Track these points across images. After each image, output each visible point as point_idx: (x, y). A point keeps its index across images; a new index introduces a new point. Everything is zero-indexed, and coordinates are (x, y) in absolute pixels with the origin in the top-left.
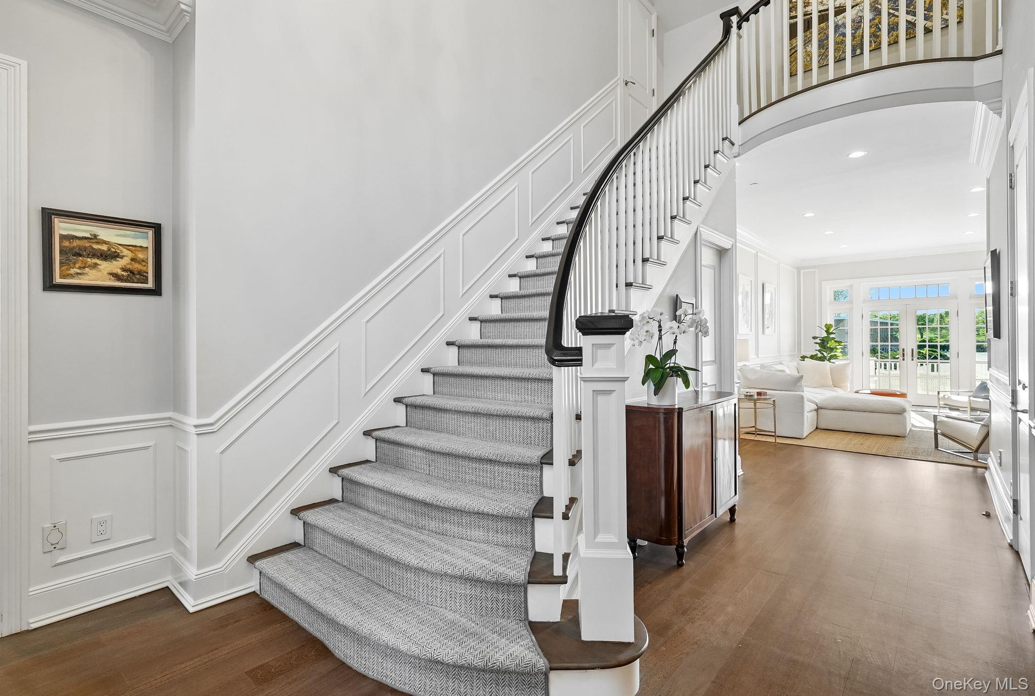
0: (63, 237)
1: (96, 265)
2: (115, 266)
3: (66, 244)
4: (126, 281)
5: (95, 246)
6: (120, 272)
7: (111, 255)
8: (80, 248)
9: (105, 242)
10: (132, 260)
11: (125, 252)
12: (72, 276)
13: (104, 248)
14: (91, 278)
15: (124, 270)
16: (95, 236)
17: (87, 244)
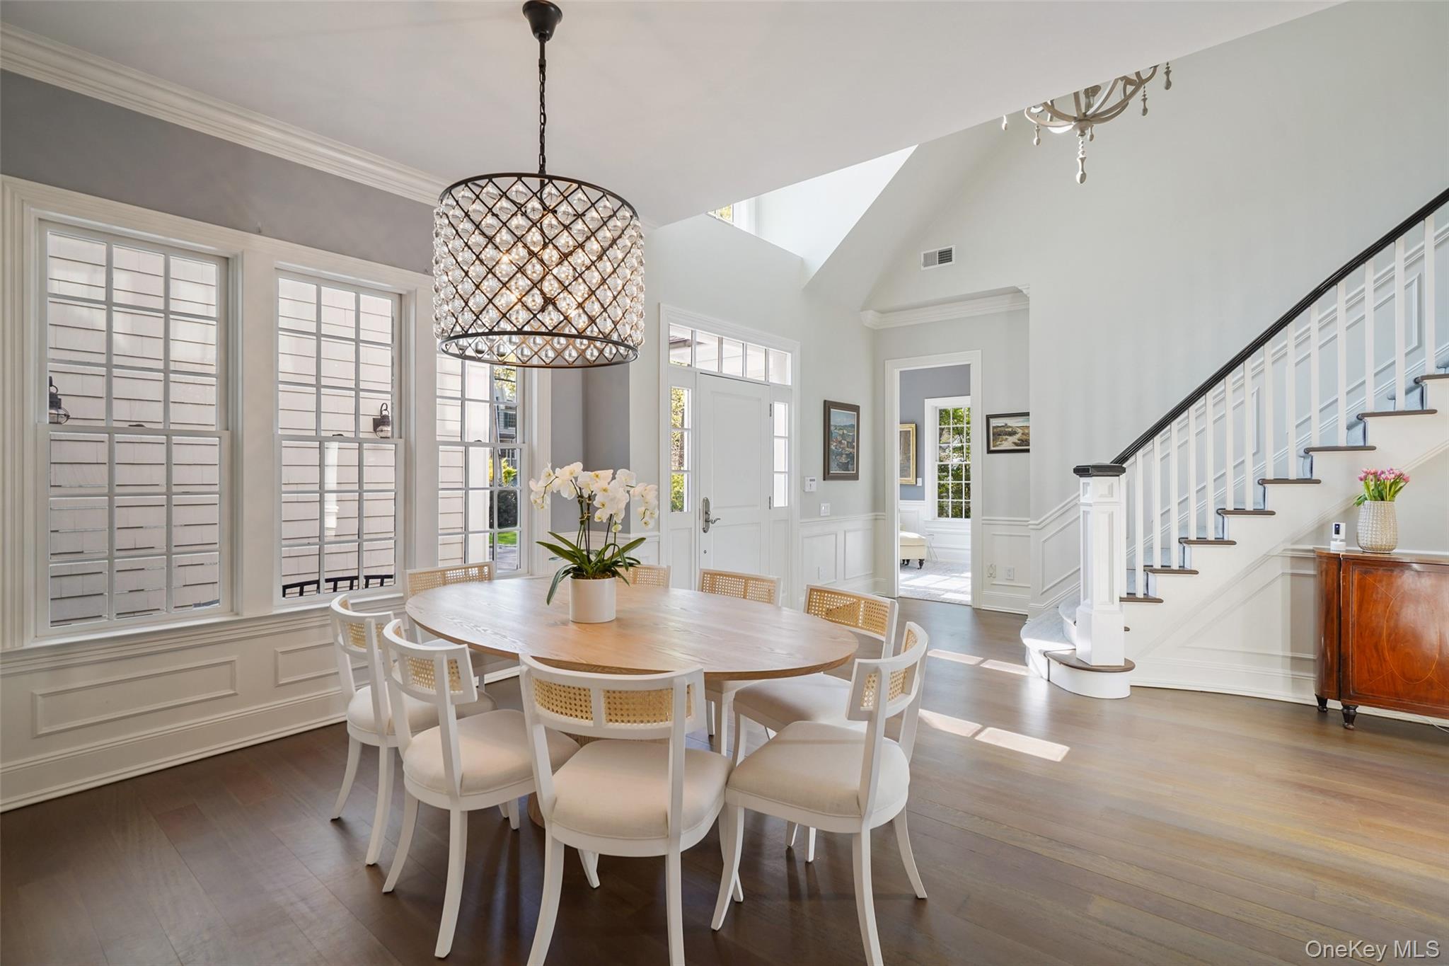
0: (994, 427)
1: (1007, 439)
2: (1015, 439)
3: (995, 430)
4: (1020, 446)
5: (1006, 430)
6: (1017, 441)
7: (1012, 433)
8: (1000, 431)
9: (1010, 427)
10: (1023, 434)
11: (1019, 430)
12: (997, 446)
13: (1010, 430)
14: (1005, 446)
15: (1019, 440)
16: (1006, 424)
17: (1003, 429)
